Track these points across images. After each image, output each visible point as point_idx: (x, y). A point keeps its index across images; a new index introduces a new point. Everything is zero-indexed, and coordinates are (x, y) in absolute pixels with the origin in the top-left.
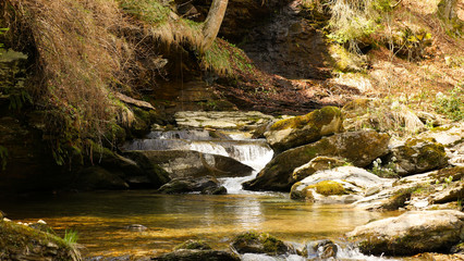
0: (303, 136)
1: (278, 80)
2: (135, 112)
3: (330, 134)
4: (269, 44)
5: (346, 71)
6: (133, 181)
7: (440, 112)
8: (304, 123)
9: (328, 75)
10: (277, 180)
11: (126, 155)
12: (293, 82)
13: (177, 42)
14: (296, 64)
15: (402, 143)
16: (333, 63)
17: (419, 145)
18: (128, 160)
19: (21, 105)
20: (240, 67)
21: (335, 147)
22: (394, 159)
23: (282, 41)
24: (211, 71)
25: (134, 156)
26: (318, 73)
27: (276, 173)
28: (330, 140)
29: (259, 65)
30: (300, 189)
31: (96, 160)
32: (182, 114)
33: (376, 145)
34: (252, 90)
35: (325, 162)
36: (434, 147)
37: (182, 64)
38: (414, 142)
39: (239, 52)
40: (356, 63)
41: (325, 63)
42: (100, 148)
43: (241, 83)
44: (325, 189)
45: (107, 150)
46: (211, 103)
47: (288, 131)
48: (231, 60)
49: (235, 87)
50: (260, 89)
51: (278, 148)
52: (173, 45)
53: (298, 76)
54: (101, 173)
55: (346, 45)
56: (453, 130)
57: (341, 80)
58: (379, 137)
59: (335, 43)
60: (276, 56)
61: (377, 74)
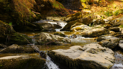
0: (73, 19)
1: (70, 11)
2: (36, 15)
3: (79, 18)
4: (68, 3)
5: (85, 9)
6: (35, 30)
7: (105, 15)
8: (73, 16)
9: (81, 10)
10: (68, 29)
11: (34, 24)
12: (73, 11)
13: (46, 1)
14: (74, 7)
15: (95, 20)
16: (83, 7)
17: (99, 20)
18: (34, 25)
19: (8, 11)
20: (61, 7)
21: (80, 21)
22: (94, 24)
23: (71, 2)
24: (55, 8)
25: (36, 24)
26: (79, 9)
27: (67, 27)
28: (79, 20)
29: (66, 7)
30: (72, 29)
31: (27, 25)
32: (48, 17)
33: (90, 21)
34: (64, 13)
35: (78, 24)
36: (103, 21)
37: (48, 6)
38: (98, 20)
39: (61, 4)
40: (88, 7)
41: (81, 7)
42: (28, 22)
43: (61, 11)
44: (77, 29)
45: (29, 22)
46: (54, 15)
47: (70, 18)
48: (59, 6)
49: (60, 12)
50: (66, 12)
51: (68, 22)
52: (45, 2)
53: (75, 10)
54: (28, 28)
55: (85, 3)
56: (108, 18)
57: (84, 11)
58: (90, 19)
59: (83, 2)
60: (70, 5)
61: (92, 9)
